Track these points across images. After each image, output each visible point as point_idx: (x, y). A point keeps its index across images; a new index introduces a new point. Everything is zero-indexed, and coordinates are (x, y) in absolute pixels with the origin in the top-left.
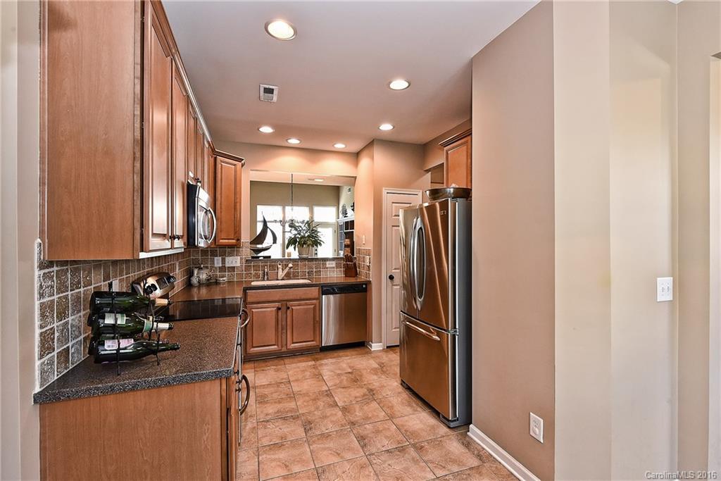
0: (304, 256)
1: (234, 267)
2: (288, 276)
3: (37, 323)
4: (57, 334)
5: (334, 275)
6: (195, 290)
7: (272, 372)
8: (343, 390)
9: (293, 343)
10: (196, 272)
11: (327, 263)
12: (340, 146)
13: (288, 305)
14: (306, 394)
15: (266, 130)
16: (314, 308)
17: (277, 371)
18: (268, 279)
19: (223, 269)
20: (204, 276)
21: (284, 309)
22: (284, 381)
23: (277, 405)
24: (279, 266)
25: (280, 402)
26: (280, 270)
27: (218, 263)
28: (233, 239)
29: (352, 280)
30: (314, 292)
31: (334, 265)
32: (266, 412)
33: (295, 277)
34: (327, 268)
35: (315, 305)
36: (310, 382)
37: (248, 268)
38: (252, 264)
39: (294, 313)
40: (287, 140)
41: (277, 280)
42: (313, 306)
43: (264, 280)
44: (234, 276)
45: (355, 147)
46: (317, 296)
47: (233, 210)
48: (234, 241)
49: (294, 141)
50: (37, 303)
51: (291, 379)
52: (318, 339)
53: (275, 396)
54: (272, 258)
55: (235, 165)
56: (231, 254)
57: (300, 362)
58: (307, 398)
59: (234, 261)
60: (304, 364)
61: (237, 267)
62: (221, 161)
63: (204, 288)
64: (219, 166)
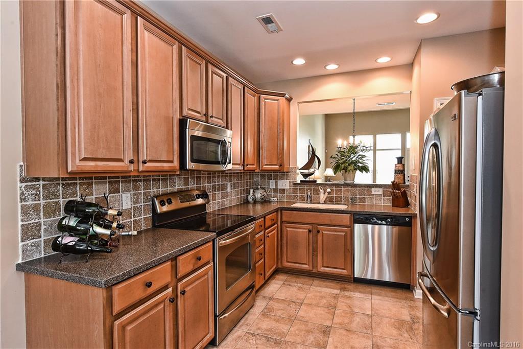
0: (348, 182)
1: (284, 189)
2: (330, 200)
3: (20, 218)
4: (43, 227)
5: (381, 204)
6: (251, 206)
7: (295, 289)
8: (343, 332)
9: (323, 267)
10: (251, 191)
11: (373, 189)
12: (384, 60)
13: (319, 229)
14: (306, 323)
15: (299, 62)
16: (345, 236)
17: (300, 289)
18: (311, 202)
19: (276, 190)
20: (258, 195)
21: (315, 231)
22: (298, 301)
23: (274, 323)
24: (321, 190)
25: (278, 321)
26: (322, 194)
27: (272, 186)
28: (276, 165)
29: (400, 211)
30: (346, 219)
31: (381, 193)
32: (259, 326)
33: (338, 202)
34: (373, 195)
35: (346, 233)
36: (321, 311)
37: (295, 191)
38: (299, 188)
39: (324, 236)
40: (325, 67)
41: (319, 203)
42: (343, 234)
43: (307, 203)
44: (284, 197)
45: (404, 57)
46: (348, 224)
47: (277, 140)
48: (277, 166)
49: (332, 67)
50: (19, 205)
51: (305, 302)
52: (349, 267)
53: (279, 313)
54: (317, 182)
55: (278, 100)
56: (282, 178)
57: (327, 287)
58: (303, 327)
59: (284, 184)
60: (328, 290)
61: (287, 189)
62: (265, 99)
63: (259, 205)
64: (262, 104)
